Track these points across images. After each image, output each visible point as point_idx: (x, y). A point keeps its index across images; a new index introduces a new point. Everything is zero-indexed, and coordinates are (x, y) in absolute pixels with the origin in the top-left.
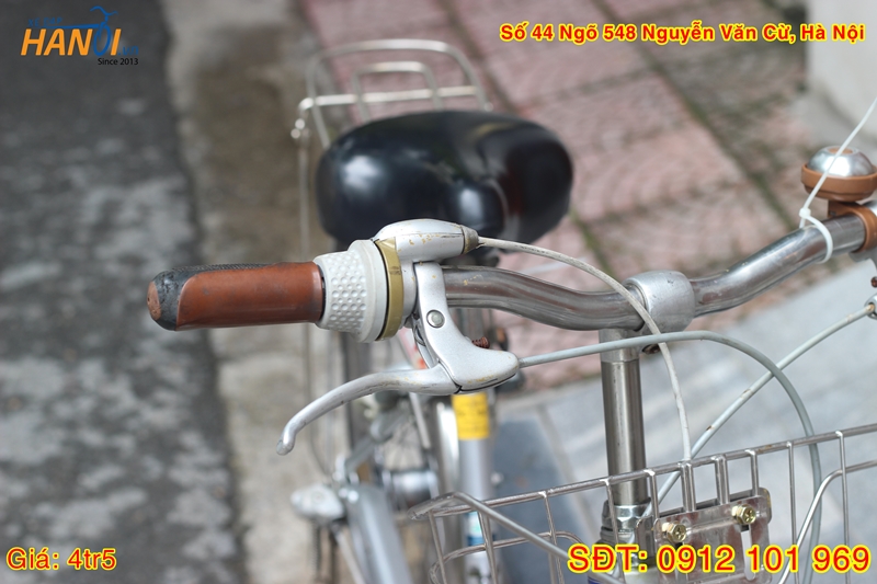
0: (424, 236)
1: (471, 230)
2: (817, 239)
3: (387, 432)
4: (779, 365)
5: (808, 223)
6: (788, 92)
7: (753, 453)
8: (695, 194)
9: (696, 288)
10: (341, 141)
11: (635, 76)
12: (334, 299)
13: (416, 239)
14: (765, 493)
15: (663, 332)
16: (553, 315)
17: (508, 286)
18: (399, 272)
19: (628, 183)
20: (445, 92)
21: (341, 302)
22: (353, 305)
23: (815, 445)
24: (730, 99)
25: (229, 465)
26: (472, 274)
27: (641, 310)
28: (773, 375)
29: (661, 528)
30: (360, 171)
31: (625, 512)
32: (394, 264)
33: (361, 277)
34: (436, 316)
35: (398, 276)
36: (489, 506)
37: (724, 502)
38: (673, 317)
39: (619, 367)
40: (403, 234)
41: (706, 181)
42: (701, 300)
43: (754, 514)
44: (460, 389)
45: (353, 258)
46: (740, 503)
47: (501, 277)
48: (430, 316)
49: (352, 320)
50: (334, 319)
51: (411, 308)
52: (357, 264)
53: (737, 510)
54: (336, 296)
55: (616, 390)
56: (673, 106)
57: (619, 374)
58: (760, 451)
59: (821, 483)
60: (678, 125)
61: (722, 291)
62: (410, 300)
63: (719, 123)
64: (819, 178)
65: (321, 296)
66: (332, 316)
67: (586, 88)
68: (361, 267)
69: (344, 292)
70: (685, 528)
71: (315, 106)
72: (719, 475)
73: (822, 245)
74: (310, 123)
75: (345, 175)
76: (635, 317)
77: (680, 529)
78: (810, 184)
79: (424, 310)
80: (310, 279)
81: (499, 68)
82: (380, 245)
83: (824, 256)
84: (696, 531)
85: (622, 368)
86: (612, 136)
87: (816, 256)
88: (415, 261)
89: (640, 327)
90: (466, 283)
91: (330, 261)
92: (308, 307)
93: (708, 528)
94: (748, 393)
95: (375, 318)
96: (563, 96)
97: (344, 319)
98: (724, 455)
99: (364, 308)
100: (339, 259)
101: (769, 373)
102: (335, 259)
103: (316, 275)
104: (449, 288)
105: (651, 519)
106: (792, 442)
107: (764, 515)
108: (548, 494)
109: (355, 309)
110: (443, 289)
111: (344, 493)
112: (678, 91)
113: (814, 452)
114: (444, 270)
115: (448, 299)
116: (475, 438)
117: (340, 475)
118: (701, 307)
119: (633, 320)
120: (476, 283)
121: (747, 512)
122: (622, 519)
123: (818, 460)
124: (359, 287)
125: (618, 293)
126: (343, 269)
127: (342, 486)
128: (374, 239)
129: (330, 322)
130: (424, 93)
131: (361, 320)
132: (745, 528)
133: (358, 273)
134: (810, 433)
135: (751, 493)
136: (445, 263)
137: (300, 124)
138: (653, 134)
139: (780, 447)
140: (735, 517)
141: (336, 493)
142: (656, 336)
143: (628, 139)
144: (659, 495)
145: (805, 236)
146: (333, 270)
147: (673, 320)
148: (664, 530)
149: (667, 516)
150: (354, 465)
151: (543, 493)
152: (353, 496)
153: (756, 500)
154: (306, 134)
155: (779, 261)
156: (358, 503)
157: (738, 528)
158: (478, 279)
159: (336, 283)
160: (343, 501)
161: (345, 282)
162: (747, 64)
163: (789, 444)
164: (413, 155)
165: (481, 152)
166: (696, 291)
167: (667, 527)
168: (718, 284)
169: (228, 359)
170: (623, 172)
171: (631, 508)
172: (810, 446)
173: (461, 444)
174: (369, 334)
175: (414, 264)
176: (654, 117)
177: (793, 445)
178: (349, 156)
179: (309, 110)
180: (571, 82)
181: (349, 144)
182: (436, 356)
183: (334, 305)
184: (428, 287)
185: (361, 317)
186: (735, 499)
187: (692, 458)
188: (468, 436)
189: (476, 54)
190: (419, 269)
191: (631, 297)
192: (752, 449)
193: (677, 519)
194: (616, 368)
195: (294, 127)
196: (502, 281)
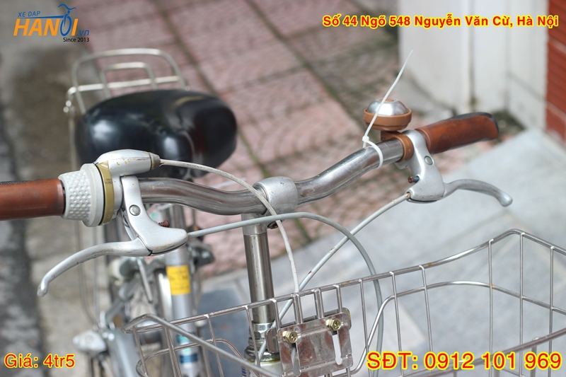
0: (126, 160)
1: (155, 155)
2: (374, 154)
3: (130, 294)
4: (352, 232)
5: (368, 145)
6: (389, 77)
7: (337, 286)
8: (331, 143)
9: (299, 187)
10: (91, 111)
11: (293, 71)
12: (71, 200)
13: (121, 162)
14: (346, 311)
15: (278, 214)
16: (210, 206)
17: (180, 189)
18: (111, 182)
19: (289, 138)
20: (160, 80)
21: (75, 202)
22: (83, 203)
23: (377, 280)
24: (353, 83)
25: (39, 326)
26: (157, 182)
27: (264, 201)
28: (348, 239)
29: (282, 334)
30: (102, 129)
31: (263, 327)
32: (108, 177)
33: (87, 186)
34: (135, 209)
35: (110, 185)
36: (174, 324)
37: (321, 317)
38: (284, 205)
39: (254, 238)
40: (112, 159)
41: (338, 135)
42: (302, 194)
43: (340, 324)
44: (152, 253)
45: (82, 175)
46: (330, 318)
47: (175, 184)
48: (132, 208)
49: (83, 213)
50: (72, 212)
51: (120, 204)
52: (85, 179)
53: (329, 322)
54: (72, 198)
55: (254, 252)
56: (317, 88)
57: (255, 242)
58: (342, 285)
59: (382, 303)
60: (320, 101)
61: (315, 188)
62: (118, 200)
63: (346, 98)
64: (373, 117)
65: (63, 199)
66: (71, 211)
67: (262, 80)
68: (87, 180)
69: (77, 196)
70: (296, 334)
71: (77, 91)
72: (317, 301)
73: (377, 158)
74: (75, 103)
75: (94, 132)
76: (261, 205)
77: (294, 335)
78: (368, 122)
79: (128, 205)
80: (56, 189)
81: (207, 69)
82: (99, 166)
83: (378, 164)
84: (304, 335)
85: (257, 238)
86: (279, 109)
87: (373, 165)
88: (121, 175)
89: (265, 212)
90: (153, 188)
91: (68, 177)
92: (55, 206)
93: (311, 333)
94: (334, 250)
95: (97, 211)
96: (248, 85)
97: (77, 213)
98: (320, 288)
99: (90, 205)
100: (74, 175)
101: (346, 237)
102: (71, 176)
103: (60, 186)
104: (143, 191)
105: (275, 329)
106: (362, 279)
107: (346, 324)
108: (210, 316)
109: (84, 206)
110: (139, 192)
111: (105, 335)
112: (320, 79)
113: (377, 285)
114: (140, 181)
115: (143, 198)
116: (181, 294)
117: (103, 324)
118: (302, 198)
119: (260, 207)
120: (160, 188)
121: (335, 322)
122: (261, 332)
123: (380, 290)
124: (86, 192)
125: (250, 192)
126: (76, 181)
127: (104, 331)
128: (95, 163)
129: (69, 215)
130: (146, 82)
131: (89, 213)
132: (335, 333)
133: (85, 184)
134: (374, 274)
135: (338, 311)
136: (141, 176)
137: (69, 103)
138: (305, 107)
139: (355, 282)
140: (328, 326)
141: (101, 335)
142: (275, 216)
143: (289, 111)
144: (280, 315)
145: (366, 153)
146: (70, 183)
147: (285, 207)
148: (284, 335)
149: (286, 327)
150: (110, 317)
151: (207, 316)
152: (111, 337)
153: (341, 315)
154: (73, 109)
155: (350, 169)
156: (115, 340)
157: (330, 333)
158: (161, 186)
159: (72, 190)
160: (106, 340)
161: (77, 189)
162: (363, 61)
163: (360, 280)
164: (134, 117)
165: (179, 114)
166: (298, 189)
167: (285, 334)
168: (312, 184)
169: (37, 259)
170: (286, 131)
171: (266, 324)
172: (374, 281)
173: (173, 298)
174: (94, 221)
175: (121, 177)
176: (305, 96)
177: (363, 281)
178: (96, 121)
179: (74, 94)
180: (252, 77)
181: (96, 113)
182: (136, 233)
183: (71, 204)
184: (130, 191)
185: (88, 211)
186: (328, 315)
187: (300, 291)
188: (178, 293)
189: (192, 61)
190: (124, 180)
191: (258, 193)
192: (337, 284)
193: (292, 329)
194: (252, 238)
195: (65, 105)
196: (176, 186)
